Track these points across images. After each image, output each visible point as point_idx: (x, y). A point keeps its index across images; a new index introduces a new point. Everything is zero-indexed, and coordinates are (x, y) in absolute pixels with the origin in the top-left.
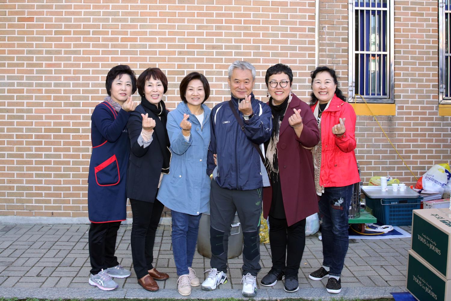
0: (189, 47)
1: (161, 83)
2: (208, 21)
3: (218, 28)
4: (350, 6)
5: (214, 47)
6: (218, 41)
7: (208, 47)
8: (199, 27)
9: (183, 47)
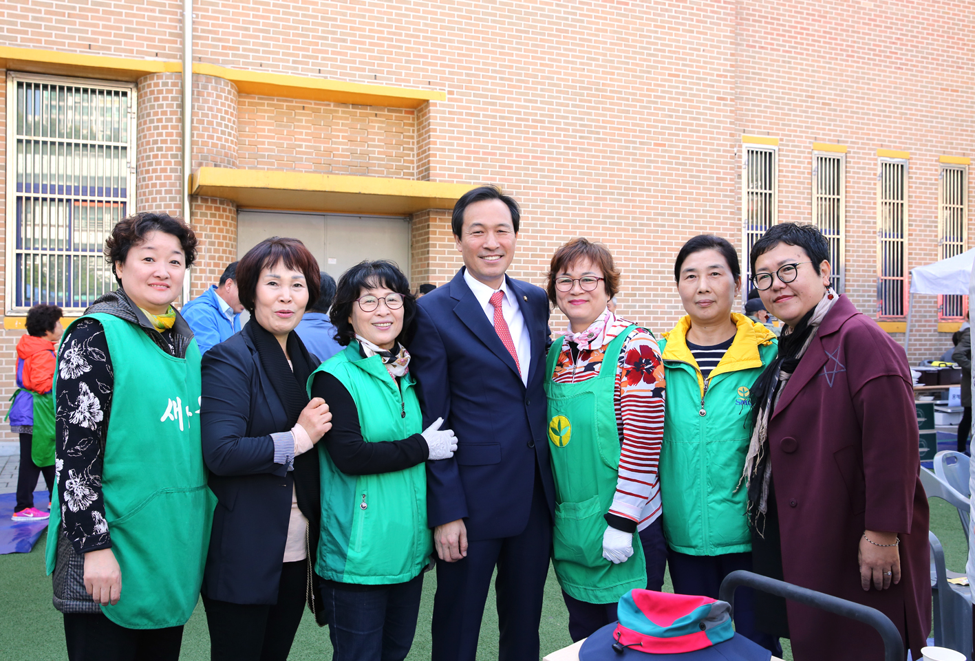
0: (640, 271)
1: (303, 280)
2: (655, 249)
3: (662, 255)
4: (743, 230)
5: (659, 272)
6: (662, 266)
7: (655, 272)
8: (648, 254)
9: (635, 271)
